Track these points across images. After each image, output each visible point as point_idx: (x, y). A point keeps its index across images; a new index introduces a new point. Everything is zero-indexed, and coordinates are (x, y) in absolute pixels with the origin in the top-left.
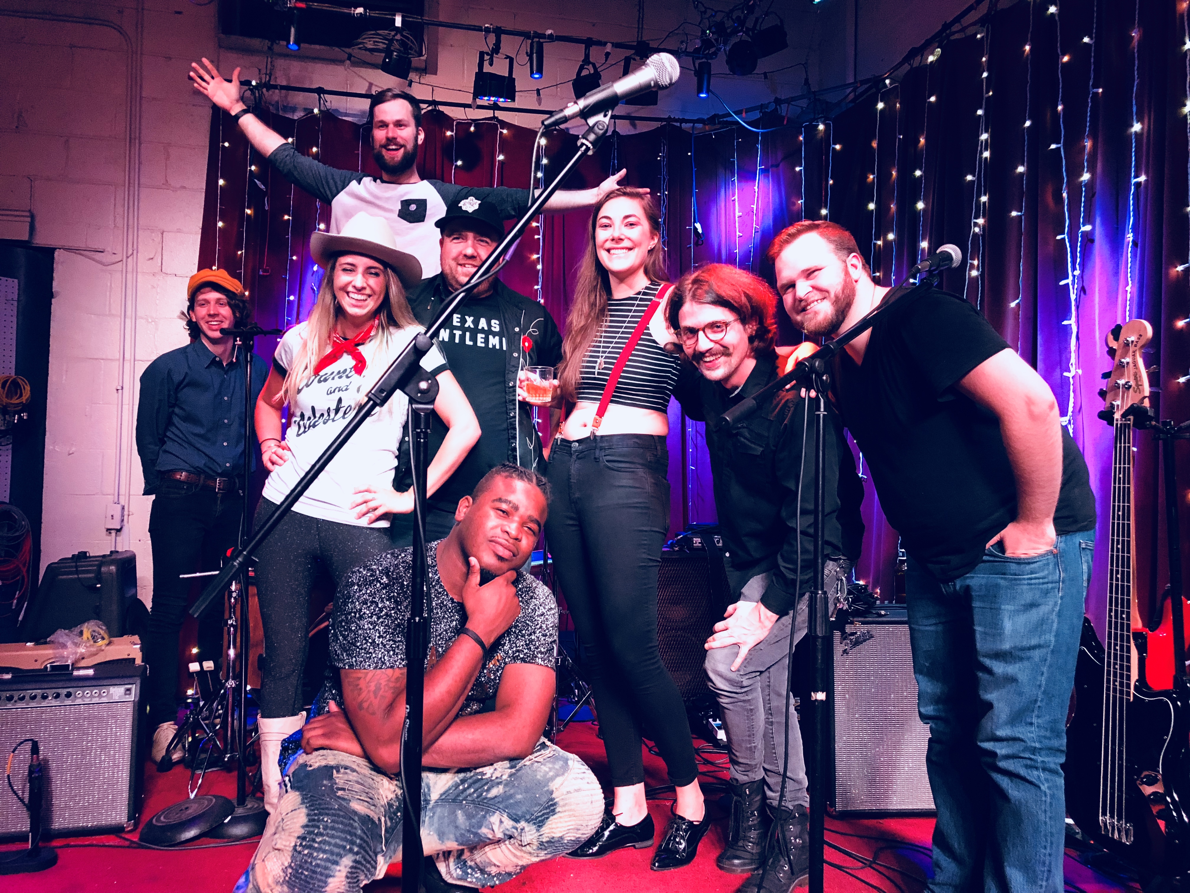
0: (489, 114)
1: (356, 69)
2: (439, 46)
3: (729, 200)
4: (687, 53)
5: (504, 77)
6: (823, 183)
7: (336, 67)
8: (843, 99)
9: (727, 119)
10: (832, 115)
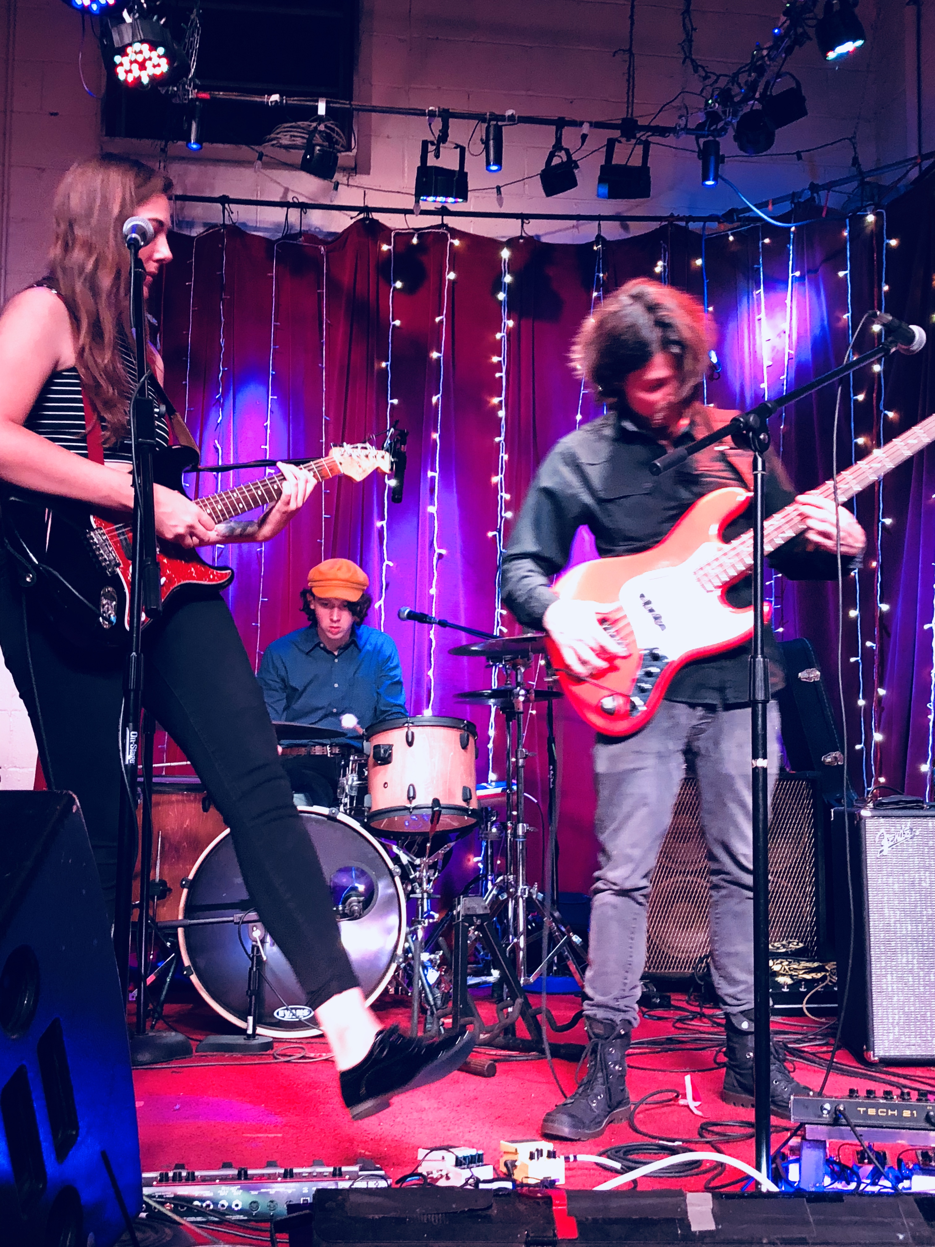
0: (436, 220)
1: (268, 172)
2: (373, 138)
3: (754, 317)
4: (688, 131)
5: (454, 171)
6: (876, 290)
7: (243, 169)
8: (900, 180)
9: (747, 215)
10: (885, 202)
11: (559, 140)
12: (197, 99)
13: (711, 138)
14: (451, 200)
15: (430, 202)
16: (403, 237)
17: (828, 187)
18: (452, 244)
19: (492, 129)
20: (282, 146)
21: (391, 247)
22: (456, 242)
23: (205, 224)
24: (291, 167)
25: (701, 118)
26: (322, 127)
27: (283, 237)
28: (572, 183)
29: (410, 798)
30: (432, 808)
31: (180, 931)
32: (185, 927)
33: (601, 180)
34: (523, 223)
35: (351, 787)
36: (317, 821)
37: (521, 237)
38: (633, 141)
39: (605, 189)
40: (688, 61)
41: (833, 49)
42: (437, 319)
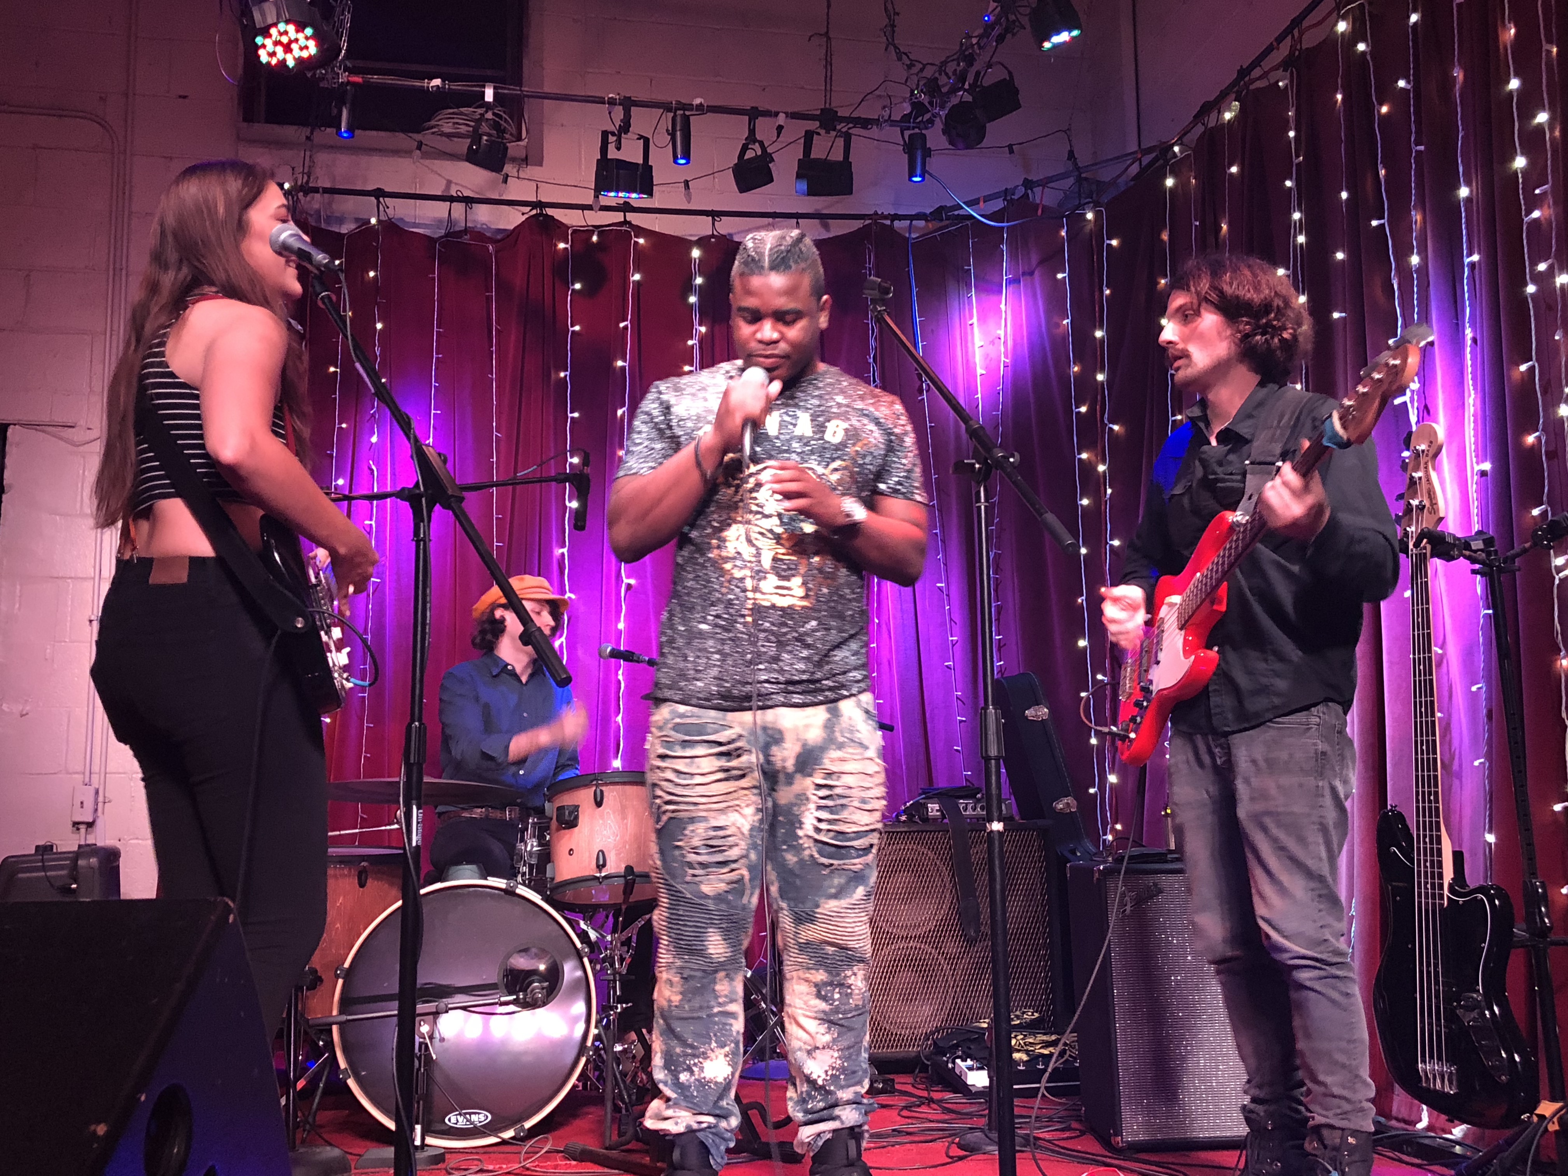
0: (618, 217)
1: (427, 162)
2: (545, 127)
3: (966, 324)
4: (893, 123)
5: (637, 164)
6: (1097, 294)
7: (400, 160)
8: (1119, 176)
9: (956, 213)
10: (1105, 199)
11: (752, 131)
12: (348, 83)
13: (917, 131)
14: (634, 195)
15: (611, 198)
16: (581, 235)
17: (1044, 183)
18: (636, 243)
19: (678, 119)
20: (443, 134)
21: (568, 246)
22: (641, 241)
23: (357, 220)
24: (453, 157)
25: (907, 108)
26: (489, 115)
27: (447, 235)
28: (768, 179)
29: (600, 867)
30: (624, 877)
31: (335, 1028)
32: (340, 1024)
33: (799, 176)
34: (714, 220)
35: (531, 854)
36: (492, 896)
37: (713, 236)
38: (833, 133)
39: (803, 186)
40: (891, 48)
41: (1048, 39)
42: (622, 325)
